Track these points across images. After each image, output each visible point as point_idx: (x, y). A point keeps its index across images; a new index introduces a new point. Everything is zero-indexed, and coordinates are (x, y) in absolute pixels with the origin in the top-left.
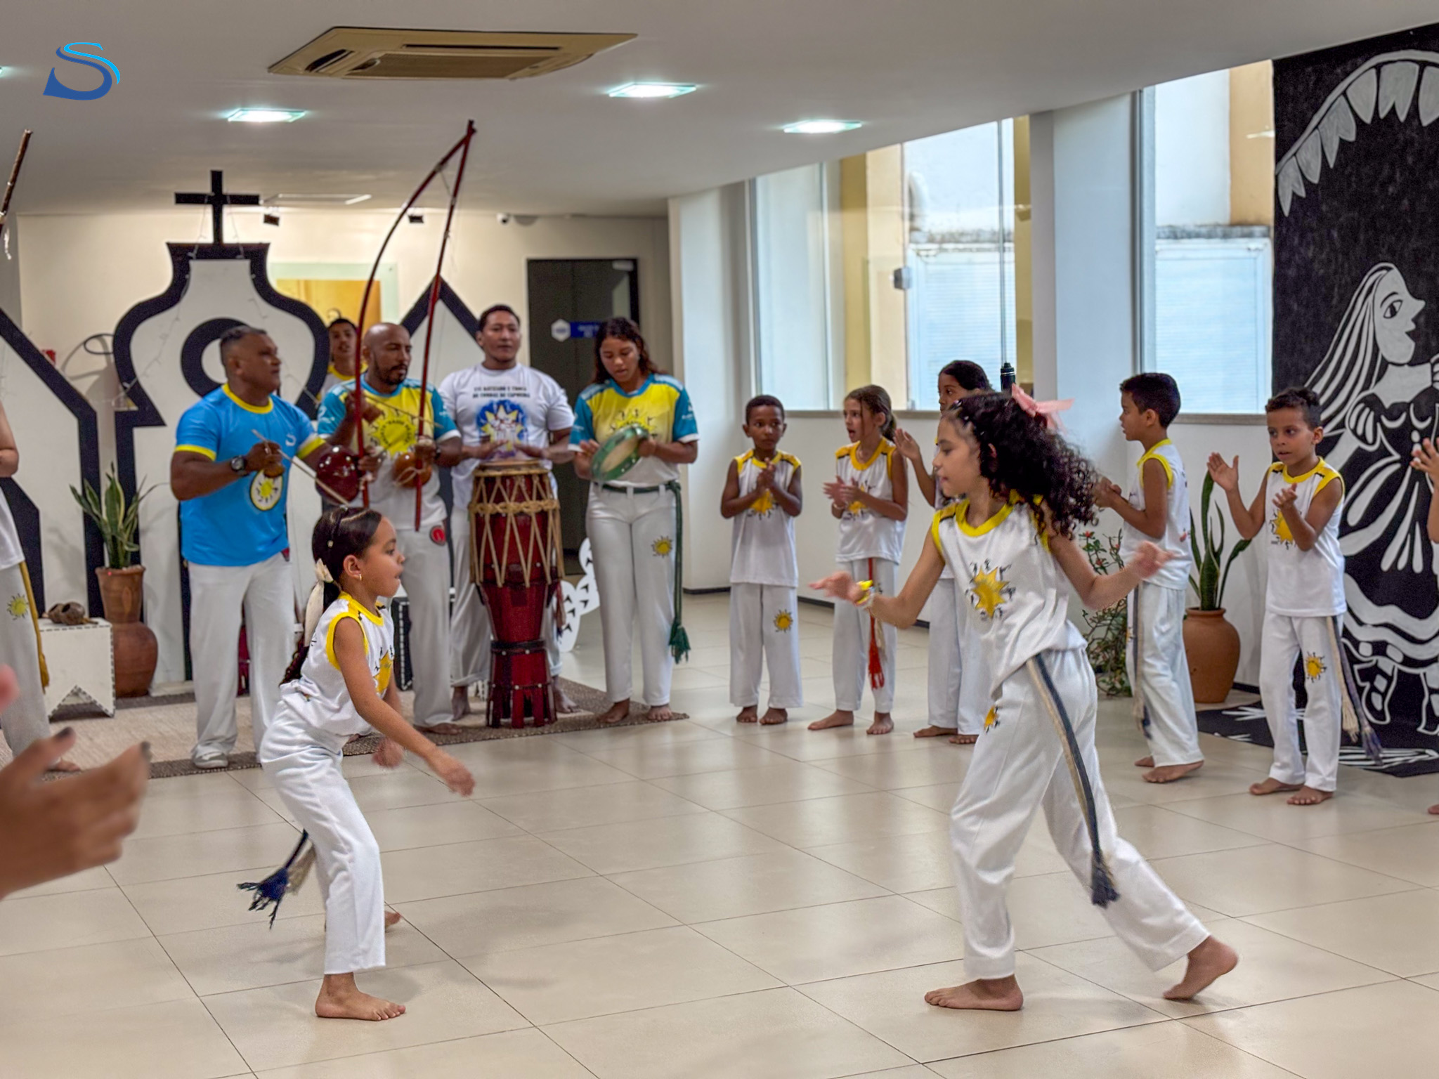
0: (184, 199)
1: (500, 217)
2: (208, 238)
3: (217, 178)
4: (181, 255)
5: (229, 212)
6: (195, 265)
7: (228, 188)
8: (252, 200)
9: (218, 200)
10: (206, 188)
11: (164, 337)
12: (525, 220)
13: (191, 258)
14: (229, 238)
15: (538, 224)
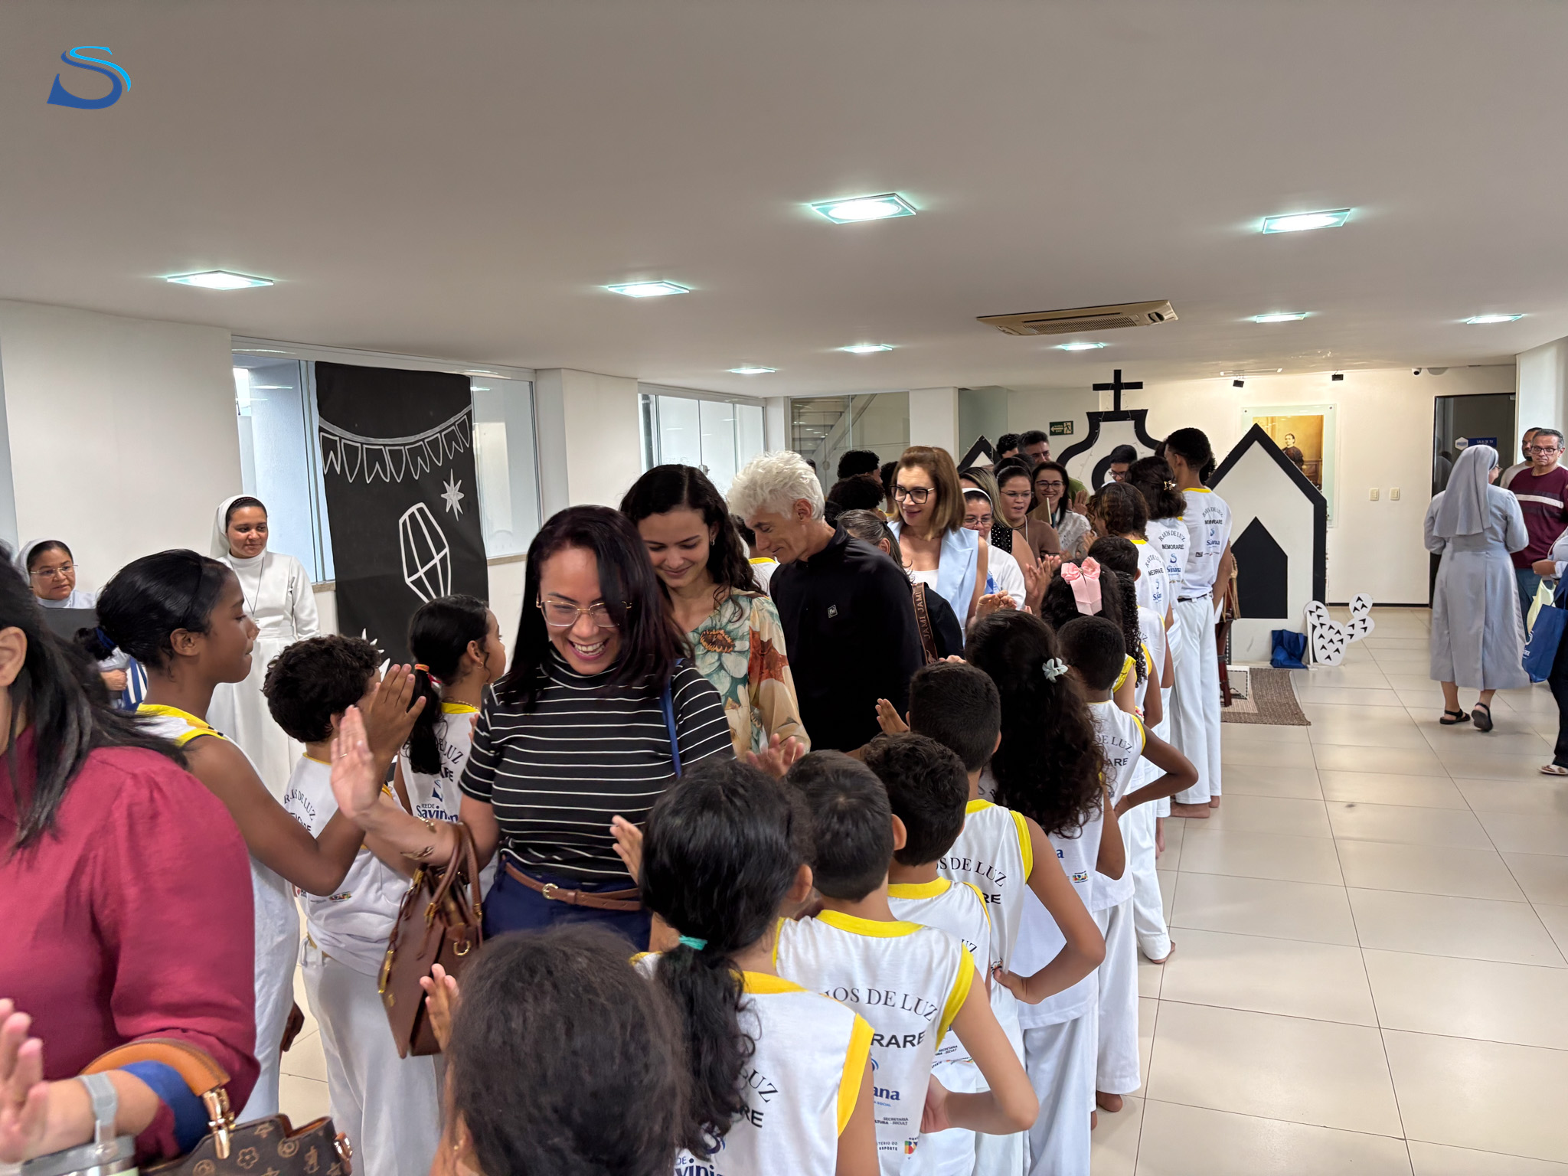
0: (1097, 387)
1: (1414, 370)
2: (1111, 408)
3: (1118, 374)
4: (1095, 419)
5: (1123, 392)
6: (1103, 425)
7: (1124, 379)
8: (1138, 385)
9: (1118, 386)
10: (1111, 380)
11: (1083, 465)
12: (1434, 371)
13: (1100, 420)
14: (1123, 408)
15: (1447, 372)
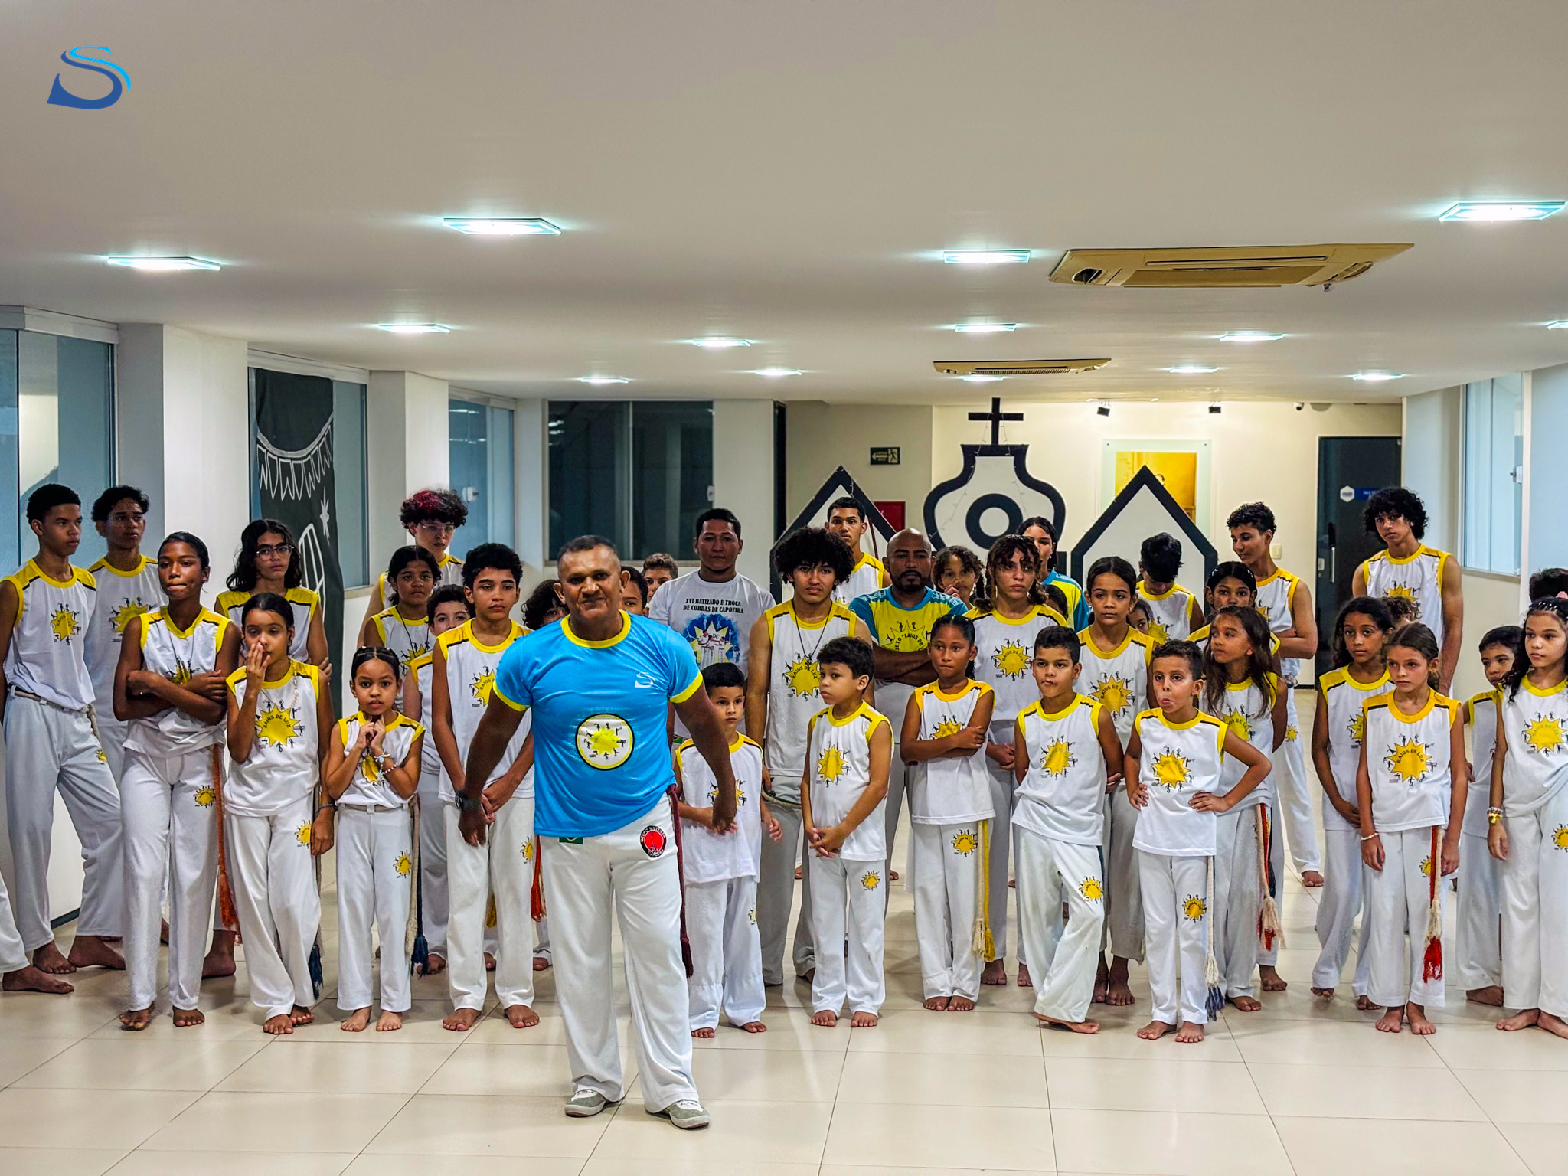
0: (973, 417)
1: (1296, 405)
2: (989, 442)
3: (996, 402)
4: (971, 453)
6: (979, 460)
8: (1018, 417)
9: (996, 417)
11: (956, 505)
12: (1319, 407)
13: (976, 455)
15: (1331, 408)
